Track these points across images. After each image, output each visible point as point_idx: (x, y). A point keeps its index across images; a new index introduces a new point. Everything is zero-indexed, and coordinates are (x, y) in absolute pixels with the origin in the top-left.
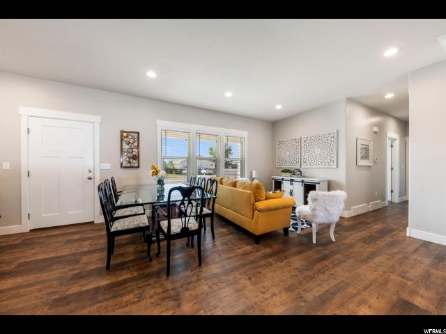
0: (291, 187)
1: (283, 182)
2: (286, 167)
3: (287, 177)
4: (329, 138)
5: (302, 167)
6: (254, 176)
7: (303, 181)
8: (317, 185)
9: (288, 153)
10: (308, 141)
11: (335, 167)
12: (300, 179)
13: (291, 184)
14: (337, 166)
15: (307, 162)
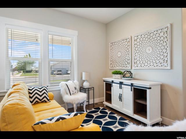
0: (120, 91)
1: (113, 84)
2: (118, 68)
3: (117, 79)
4: (162, 34)
5: (133, 68)
6: (83, 79)
7: (132, 85)
8: (148, 91)
9: (119, 54)
10: (138, 40)
11: (169, 67)
12: (129, 82)
13: (121, 88)
14: (172, 67)
15: (138, 62)
